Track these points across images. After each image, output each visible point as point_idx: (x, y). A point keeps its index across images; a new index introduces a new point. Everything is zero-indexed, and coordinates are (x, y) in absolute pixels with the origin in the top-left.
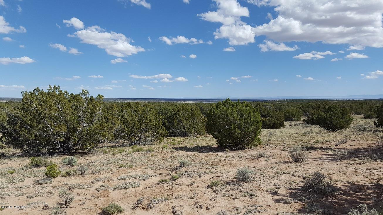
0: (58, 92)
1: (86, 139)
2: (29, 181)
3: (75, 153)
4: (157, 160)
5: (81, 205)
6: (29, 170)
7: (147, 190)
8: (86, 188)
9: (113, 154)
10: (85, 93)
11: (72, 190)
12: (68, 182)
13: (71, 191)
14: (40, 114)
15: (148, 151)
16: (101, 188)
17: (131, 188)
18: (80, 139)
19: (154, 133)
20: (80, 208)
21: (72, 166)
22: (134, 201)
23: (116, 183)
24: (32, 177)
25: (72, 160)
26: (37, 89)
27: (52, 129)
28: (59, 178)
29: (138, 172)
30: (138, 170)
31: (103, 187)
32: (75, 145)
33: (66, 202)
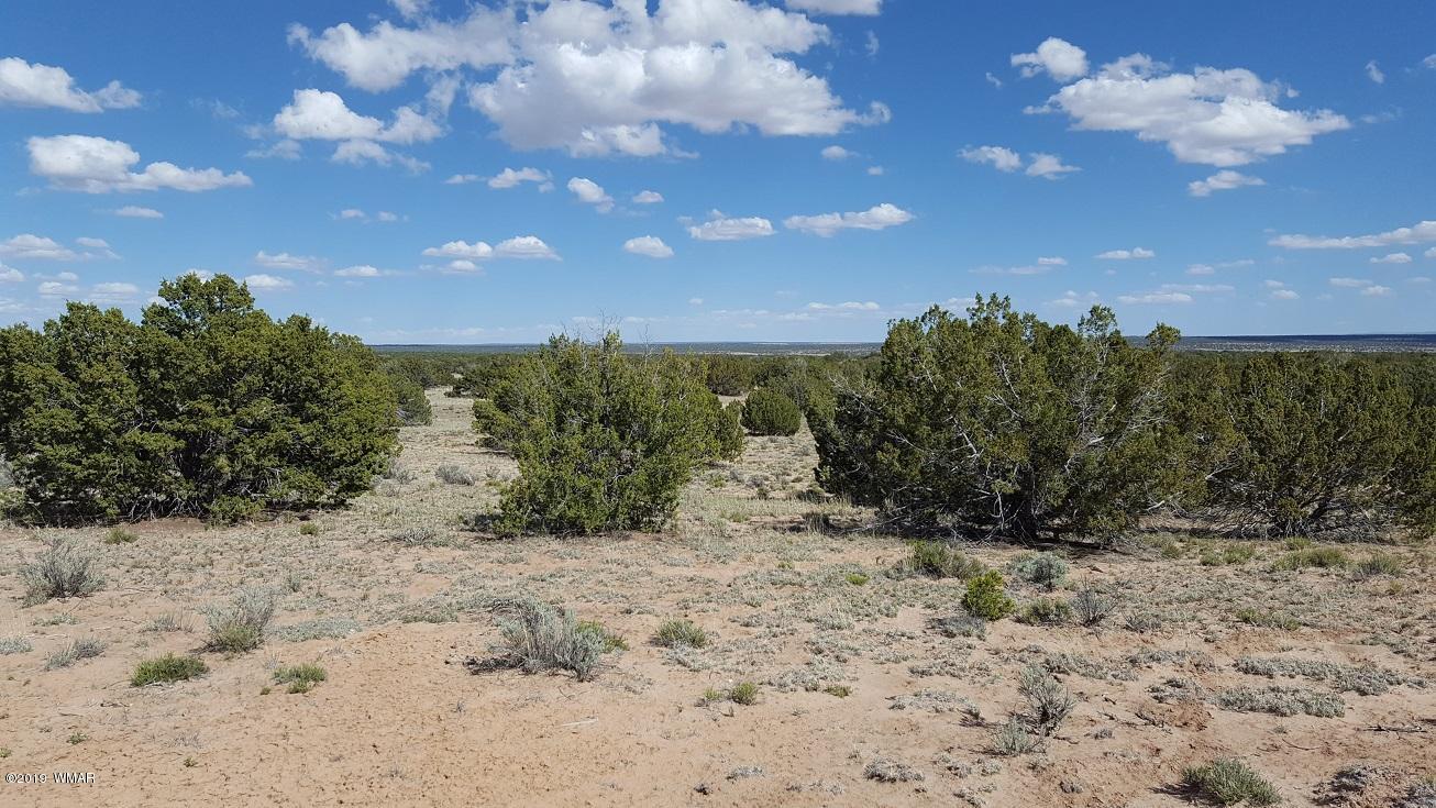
0: (1004, 317)
1: (1095, 493)
2: (910, 618)
3: (1055, 540)
4: (1420, 615)
5: (1096, 737)
6: (908, 580)
7: (1380, 739)
8: (1109, 677)
9: (1204, 565)
10: (1100, 319)
11: (1059, 676)
12: (1040, 644)
13: (1056, 678)
14: (938, 398)
15: (1373, 568)
16: (1169, 690)
17: (1301, 715)
18: (1073, 493)
19: (1393, 490)
20: (1096, 748)
21: (1050, 588)
22: (1322, 773)
23: (1232, 681)
24: (919, 606)
25: (1051, 566)
26: (934, 311)
27: (979, 450)
28: (1006, 625)
29: (1332, 654)
30: (1327, 645)
31: (1179, 687)
32: (1055, 512)
33: (1045, 717)
